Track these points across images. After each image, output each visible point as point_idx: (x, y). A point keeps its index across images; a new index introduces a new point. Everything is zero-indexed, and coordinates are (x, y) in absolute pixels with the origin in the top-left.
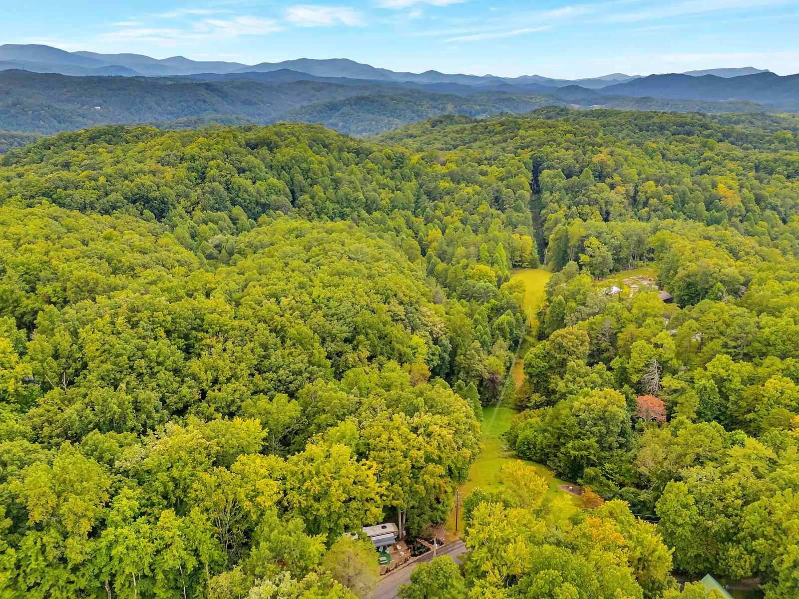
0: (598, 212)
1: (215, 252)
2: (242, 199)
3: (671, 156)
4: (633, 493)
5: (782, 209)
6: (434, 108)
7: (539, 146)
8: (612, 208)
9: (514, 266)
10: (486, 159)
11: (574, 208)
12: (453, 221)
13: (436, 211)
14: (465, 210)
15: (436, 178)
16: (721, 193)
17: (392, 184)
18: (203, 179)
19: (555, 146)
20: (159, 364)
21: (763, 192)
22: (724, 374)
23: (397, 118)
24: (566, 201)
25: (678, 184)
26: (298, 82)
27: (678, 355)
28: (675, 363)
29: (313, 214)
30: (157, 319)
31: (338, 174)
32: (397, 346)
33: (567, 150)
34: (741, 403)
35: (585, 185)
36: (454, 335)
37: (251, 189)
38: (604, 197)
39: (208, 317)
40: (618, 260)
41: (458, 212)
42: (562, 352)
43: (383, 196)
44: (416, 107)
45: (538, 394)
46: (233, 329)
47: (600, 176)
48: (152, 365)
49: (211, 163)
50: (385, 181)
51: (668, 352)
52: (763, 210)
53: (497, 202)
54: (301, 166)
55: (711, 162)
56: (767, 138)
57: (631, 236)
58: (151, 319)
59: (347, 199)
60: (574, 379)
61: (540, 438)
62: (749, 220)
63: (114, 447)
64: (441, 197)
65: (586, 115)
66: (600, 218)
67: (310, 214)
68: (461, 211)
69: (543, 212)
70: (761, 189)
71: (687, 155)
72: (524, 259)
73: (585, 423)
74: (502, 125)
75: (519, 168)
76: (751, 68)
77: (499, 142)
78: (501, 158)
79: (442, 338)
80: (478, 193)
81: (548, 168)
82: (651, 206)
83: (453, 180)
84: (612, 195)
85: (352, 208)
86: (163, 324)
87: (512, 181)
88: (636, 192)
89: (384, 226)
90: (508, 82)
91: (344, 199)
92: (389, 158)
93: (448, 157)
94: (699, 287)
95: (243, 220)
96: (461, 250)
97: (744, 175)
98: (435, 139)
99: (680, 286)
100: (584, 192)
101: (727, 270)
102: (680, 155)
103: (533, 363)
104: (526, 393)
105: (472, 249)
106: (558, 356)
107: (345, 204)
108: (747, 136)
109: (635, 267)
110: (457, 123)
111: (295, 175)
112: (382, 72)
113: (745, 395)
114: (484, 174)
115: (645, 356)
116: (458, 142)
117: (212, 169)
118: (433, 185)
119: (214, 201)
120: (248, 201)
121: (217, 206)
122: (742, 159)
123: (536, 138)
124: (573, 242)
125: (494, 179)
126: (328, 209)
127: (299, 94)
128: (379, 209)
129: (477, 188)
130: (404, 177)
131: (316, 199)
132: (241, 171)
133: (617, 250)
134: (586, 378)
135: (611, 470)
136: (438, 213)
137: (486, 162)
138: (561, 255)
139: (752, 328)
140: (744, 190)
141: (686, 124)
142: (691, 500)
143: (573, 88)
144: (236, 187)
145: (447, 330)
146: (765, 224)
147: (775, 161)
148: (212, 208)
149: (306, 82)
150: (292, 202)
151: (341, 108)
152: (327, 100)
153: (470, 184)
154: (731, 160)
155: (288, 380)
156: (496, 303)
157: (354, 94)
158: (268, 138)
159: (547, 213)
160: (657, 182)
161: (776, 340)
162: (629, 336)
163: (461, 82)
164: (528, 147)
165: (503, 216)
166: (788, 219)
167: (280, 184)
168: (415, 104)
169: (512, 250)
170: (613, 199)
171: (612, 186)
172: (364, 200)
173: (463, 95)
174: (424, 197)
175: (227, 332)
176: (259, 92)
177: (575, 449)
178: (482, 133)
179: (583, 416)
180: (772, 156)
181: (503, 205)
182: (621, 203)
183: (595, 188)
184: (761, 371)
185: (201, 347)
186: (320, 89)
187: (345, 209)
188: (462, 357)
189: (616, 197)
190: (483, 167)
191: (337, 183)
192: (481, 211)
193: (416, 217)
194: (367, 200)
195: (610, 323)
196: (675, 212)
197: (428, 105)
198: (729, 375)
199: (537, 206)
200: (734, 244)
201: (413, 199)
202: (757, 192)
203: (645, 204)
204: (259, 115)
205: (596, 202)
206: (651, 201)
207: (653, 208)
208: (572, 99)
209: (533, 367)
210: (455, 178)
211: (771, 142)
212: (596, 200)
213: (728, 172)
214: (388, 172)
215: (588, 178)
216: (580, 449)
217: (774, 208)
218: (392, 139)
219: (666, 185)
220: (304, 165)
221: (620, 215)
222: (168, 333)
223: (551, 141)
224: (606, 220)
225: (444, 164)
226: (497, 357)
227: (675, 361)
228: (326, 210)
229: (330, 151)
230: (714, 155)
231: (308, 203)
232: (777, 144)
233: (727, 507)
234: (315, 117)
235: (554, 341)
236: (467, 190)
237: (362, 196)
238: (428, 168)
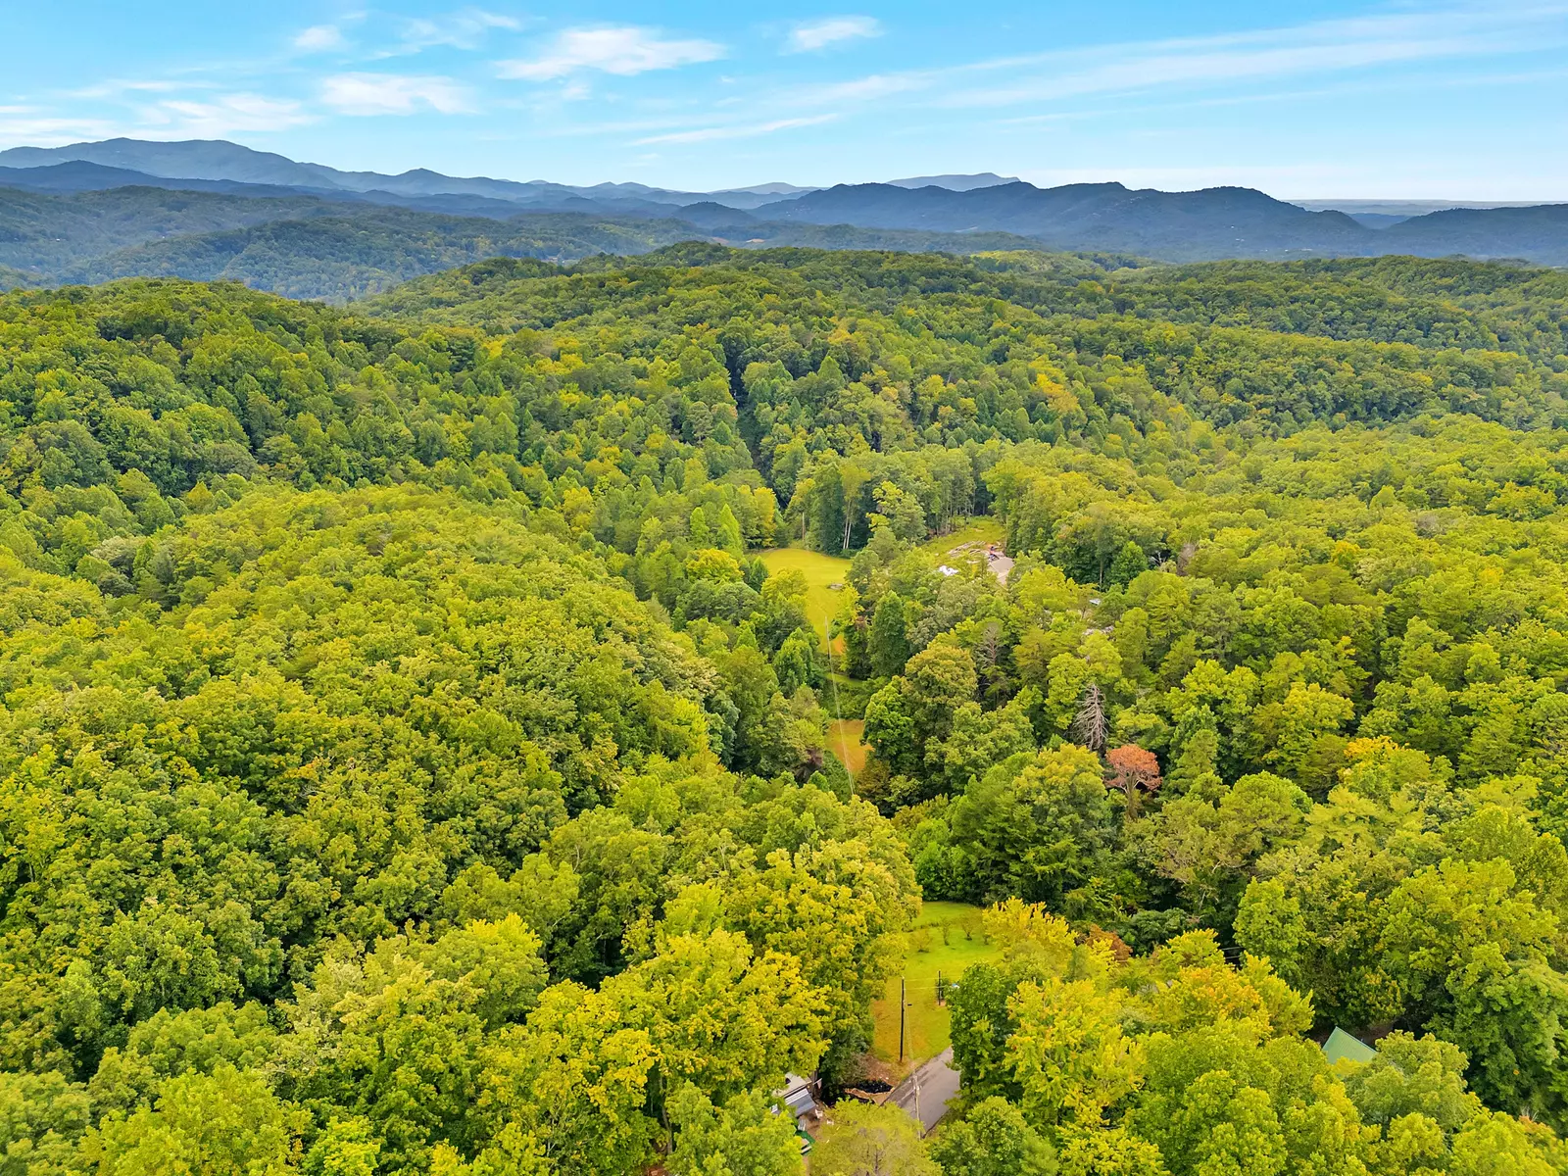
0: (861, 436)
1: (120, 578)
2: (137, 453)
3: (943, 331)
4: (1156, 919)
5: (1136, 412)
6: (452, 244)
7: (722, 317)
8: (883, 427)
9: (751, 546)
10: (636, 345)
11: (819, 431)
12: (605, 467)
13: (566, 453)
14: (622, 447)
15: (551, 385)
16: (1047, 391)
17: (461, 402)
18: (29, 414)
19: (752, 317)
20: (217, 838)
21: (1104, 385)
22: (1218, 693)
23: (375, 265)
24: (803, 418)
25: (977, 378)
26: (125, 190)
27: (1127, 670)
28: (1126, 685)
29: (306, 475)
30: (166, 740)
31: (344, 386)
32: (662, 724)
33: (776, 324)
34: (1255, 735)
35: (830, 388)
36: (738, 688)
37: (154, 428)
38: (867, 407)
39: (282, 720)
40: (930, 518)
41: (608, 450)
42: (934, 692)
43: (448, 425)
44: (412, 244)
45: (901, 778)
46: (342, 738)
47: (852, 370)
48: (203, 841)
49: (43, 376)
50: (445, 395)
51: (1111, 667)
52: (1110, 415)
53: (679, 425)
54: (259, 373)
55: (1007, 338)
56: (1069, 294)
57: (943, 474)
58: (152, 741)
59: (376, 438)
60: (971, 737)
61: (957, 853)
62: (1092, 432)
63: (228, 1039)
64: (569, 424)
65: (764, 258)
66: (867, 445)
67: (298, 475)
68: (616, 449)
69: (765, 440)
70: (1099, 380)
71: (968, 328)
72: (764, 531)
73: (1046, 813)
74: (632, 280)
75: (705, 361)
76: (990, 175)
77: (641, 312)
78: (664, 342)
79: (718, 697)
80: (638, 412)
81: (755, 359)
82: (943, 418)
83: (584, 388)
84: (876, 403)
85: (389, 455)
86: (182, 748)
87: (700, 385)
88: (915, 395)
89: (469, 486)
90: (580, 194)
91: (370, 438)
92: (438, 348)
93: (560, 343)
94: (1098, 553)
95: (154, 499)
96: (652, 525)
97: (1062, 358)
98: (499, 308)
99: (1065, 554)
100: (830, 400)
101: (1135, 518)
102: (956, 327)
103: (887, 720)
104: (878, 777)
105: (676, 520)
106: (929, 700)
107: (373, 449)
108: (1038, 291)
109: (954, 528)
110: (524, 275)
111: (250, 394)
112: (311, 170)
113: (1258, 721)
114: (641, 374)
115: (1076, 680)
116: (550, 314)
117: (47, 390)
118: (548, 399)
119: (72, 463)
120: (152, 457)
121: (78, 473)
122: (1051, 331)
123: (712, 303)
124: (852, 493)
125: (664, 383)
126: (339, 461)
127: (128, 217)
128: (448, 455)
129: (637, 401)
130: (481, 387)
131: (309, 444)
132: (121, 390)
133: (925, 499)
134: (993, 733)
135: (1103, 887)
136: (572, 454)
137: (637, 351)
138: (832, 517)
139: (1234, 610)
140: (1078, 384)
141: (940, 273)
142: (1294, 906)
143: (707, 206)
144: (116, 427)
145: (724, 680)
146: (1117, 437)
147: (1103, 332)
148: (70, 478)
149: (147, 191)
150: (253, 451)
151: (243, 247)
152: (206, 231)
153: (620, 395)
154: (1037, 334)
155: (503, 825)
156: (764, 617)
157: (266, 215)
158: (158, 315)
159: (774, 444)
160: (944, 375)
161: (1276, 625)
162: (1036, 648)
163: (486, 193)
164: (701, 320)
165: (700, 452)
166: (1147, 427)
167: (220, 415)
168: (410, 237)
169: (744, 515)
170: (882, 411)
171: (875, 388)
172: (413, 439)
173: (502, 219)
174: (536, 425)
175: (328, 745)
176: (30, 211)
177: (1040, 862)
178: (595, 295)
179: (1041, 799)
180: (1094, 326)
181: (690, 432)
182: (896, 416)
183: (848, 393)
184: (1271, 679)
185: (285, 786)
186: (180, 206)
187: (374, 459)
188: (760, 728)
189: (886, 405)
190: (633, 361)
191: (343, 403)
192: (655, 445)
193: (525, 465)
194: (417, 437)
195: (993, 631)
196: (984, 426)
197: (436, 239)
198: (1225, 693)
199: (753, 431)
200: (1110, 474)
201: (514, 429)
202: (1095, 385)
203: (934, 417)
204: (40, 263)
205: (855, 417)
206: (942, 410)
207: (947, 422)
208: (711, 228)
209: (888, 727)
210: (590, 385)
211: (1074, 300)
212: (854, 414)
213: (1036, 354)
214: (447, 378)
215: (832, 375)
216: (1048, 861)
217: (1124, 411)
218: (396, 309)
219: (961, 381)
220: (266, 371)
221: (898, 438)
222: (199, 765)
223: (743, 307)
224: (876, 447)
225: (556, 357)
226: (809, 719)
227: (1124, 681)
228: (332, 465)
229: (304, 339)
230: (1008, 325)
231: (289, 451)
232: (1084, 303)
233: (1343, 908)
234: (184, 264)
235: (916, 675)
236: (618, 408)
237: (406, 431)
238: (528, 366)
